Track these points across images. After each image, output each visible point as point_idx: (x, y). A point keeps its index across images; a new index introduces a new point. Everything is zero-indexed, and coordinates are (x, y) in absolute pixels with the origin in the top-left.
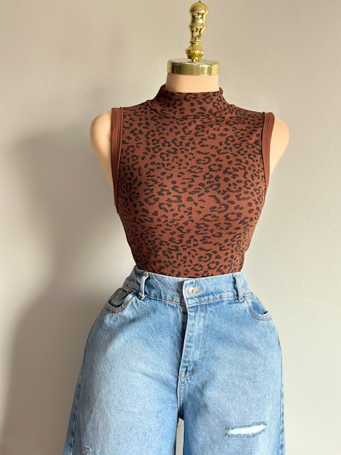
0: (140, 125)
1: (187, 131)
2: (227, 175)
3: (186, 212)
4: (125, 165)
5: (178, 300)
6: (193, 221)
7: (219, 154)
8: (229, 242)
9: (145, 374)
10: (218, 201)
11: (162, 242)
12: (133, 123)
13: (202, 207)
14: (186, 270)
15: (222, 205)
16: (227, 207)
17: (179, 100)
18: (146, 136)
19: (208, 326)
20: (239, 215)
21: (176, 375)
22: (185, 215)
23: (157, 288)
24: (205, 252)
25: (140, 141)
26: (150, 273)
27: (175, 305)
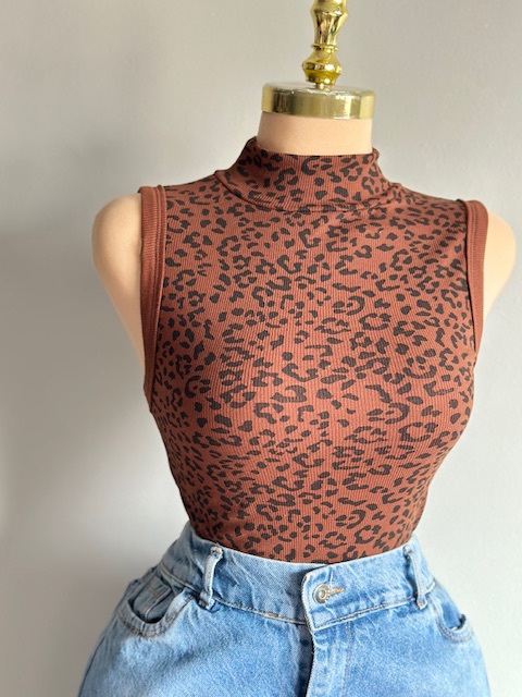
0: (204, 224)
1: (310, 238)
2: (401, 339)
3: (314, 422)
4: (173, 315)
5: (291, 613)
6: (329, 443)
7: (381, 289)
8: (405, 484)
10: (386, 398)
11: (258, 486)
12: (189, 219)
13: (350, 412)
14: (308, 547)
15: (396, 405)
16: (406, 410)
17: (292, 171)
18: (219, 249)
19: (355, 671)
20: (431, 427)
22: (313, 428)
23: (243, 585)
25: (206, 261)
26: (226, 550)
27: (283, 625)
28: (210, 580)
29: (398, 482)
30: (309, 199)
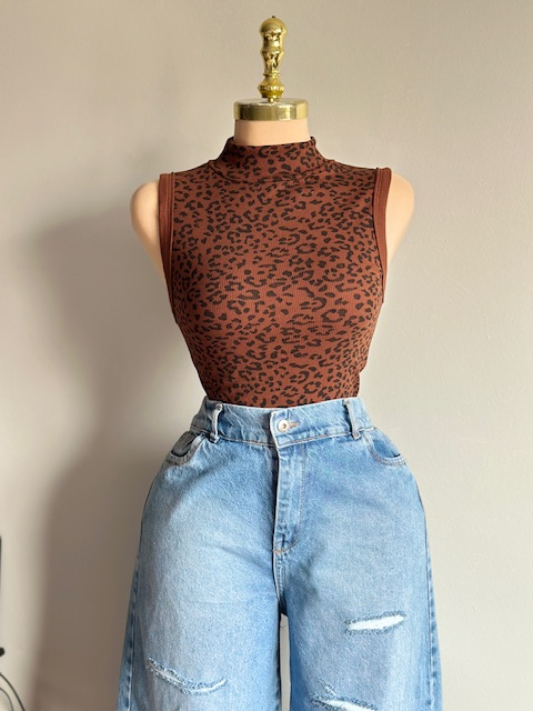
0: (198, 195)
1: (264, 199)
2: (322, 258)
3: (266, 312)
4: (180, 253)
5: (265, 440)
6: (277, 326)
7: (311, 229)
8: (333, 353)
10: (312, 295)
11: (237, 357)
12: (189, 192)
13: (289, 304)
14: (274, 397)
15: (317, 299)
16: (324, 302)
17: (252, 157)
18: (207, 210)
19: (309, 475)
20: (343, 312)
21: (270, 548)
22: (266, 317)
23: (236, 425)
24: (300, 370)
25: (199, 217)
26: (225, 404)
27: (261, 448)
28: (215, 424)
29: (328, 351)
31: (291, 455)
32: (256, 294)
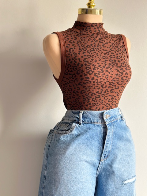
0: (72, 38)
1: (96, 40)
2: (118, 60)
3: (106, 77)
4: (70, 58)
5: (101, 122)
6: (108, 81)
7: (111, 50)
9: (86, 162)
10: (118, 71)
11: (93, 93)
12: (69, 38)
13: (112, 75)
14: (103, 107)
15: (120, 72)
16: (122, 73)
17: (89, 26)
18: (77, 43)
21: (99, 159)
23: (89, 118)
24: (111, 97)
25: (75, 46)
26: (84, 111)
27: (99, 125)
28: (81, 118)
29: (120, 91)
30: (93, 32)
31: (110, 126)
32: (103, 71)
